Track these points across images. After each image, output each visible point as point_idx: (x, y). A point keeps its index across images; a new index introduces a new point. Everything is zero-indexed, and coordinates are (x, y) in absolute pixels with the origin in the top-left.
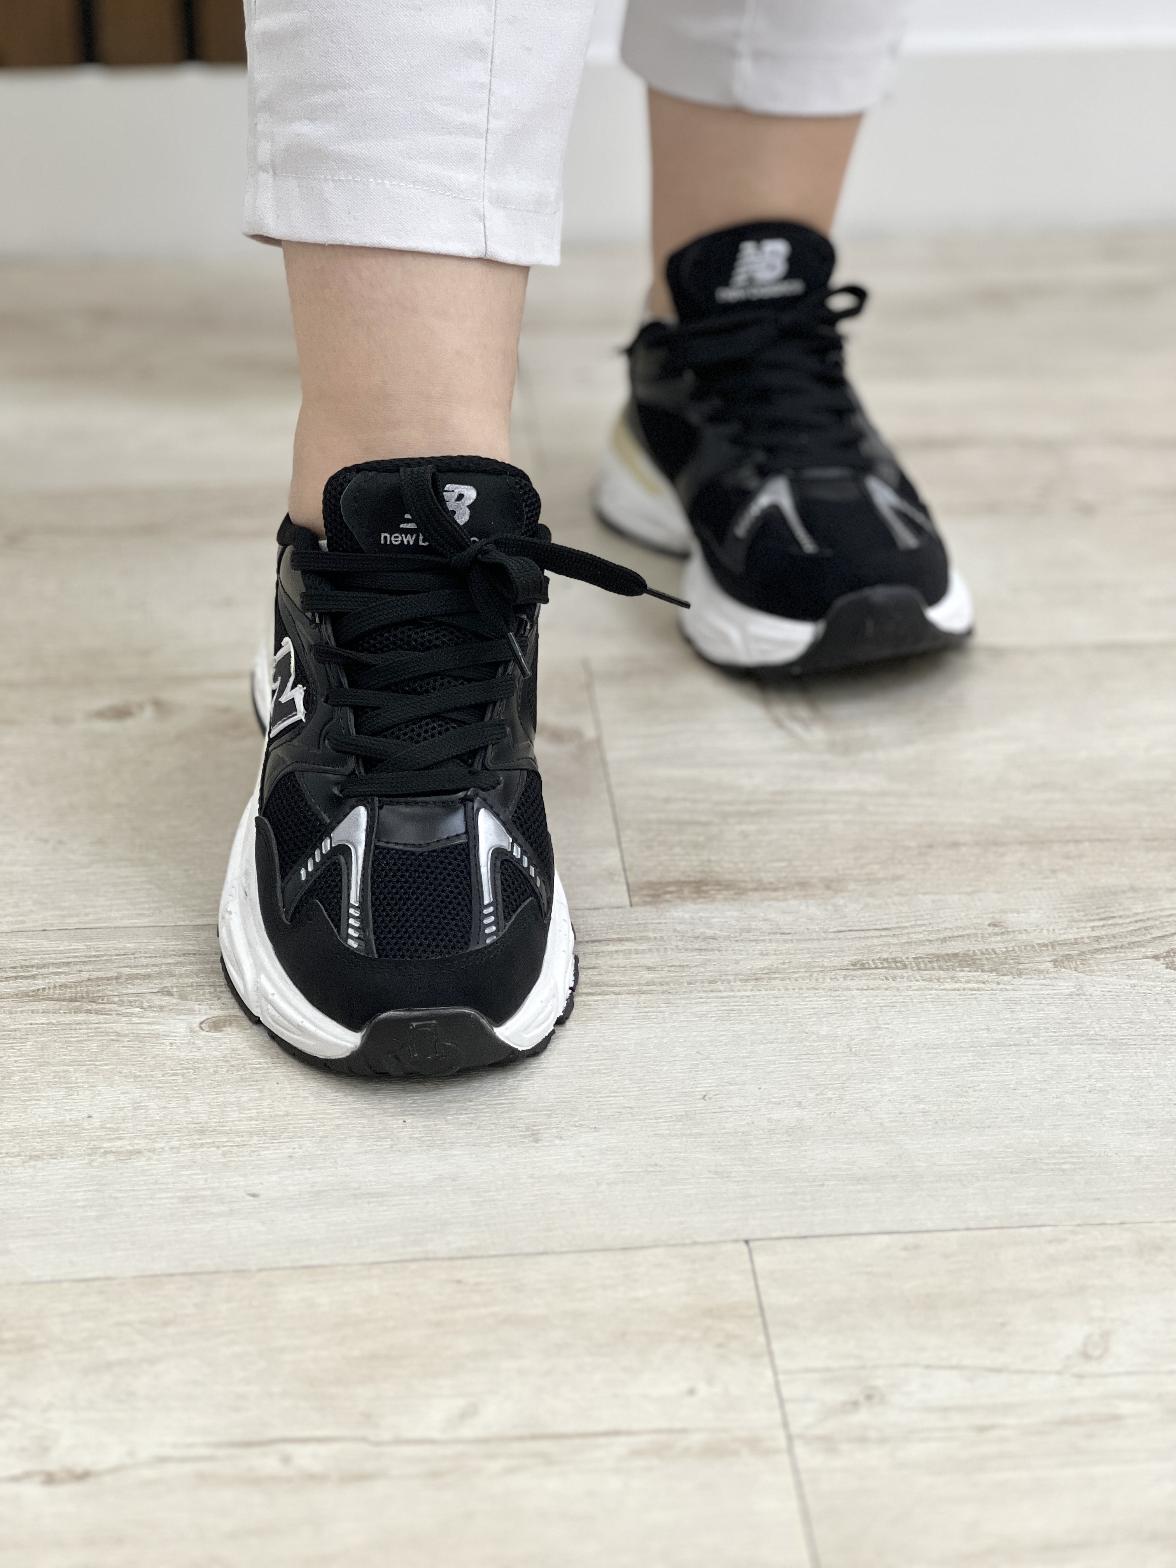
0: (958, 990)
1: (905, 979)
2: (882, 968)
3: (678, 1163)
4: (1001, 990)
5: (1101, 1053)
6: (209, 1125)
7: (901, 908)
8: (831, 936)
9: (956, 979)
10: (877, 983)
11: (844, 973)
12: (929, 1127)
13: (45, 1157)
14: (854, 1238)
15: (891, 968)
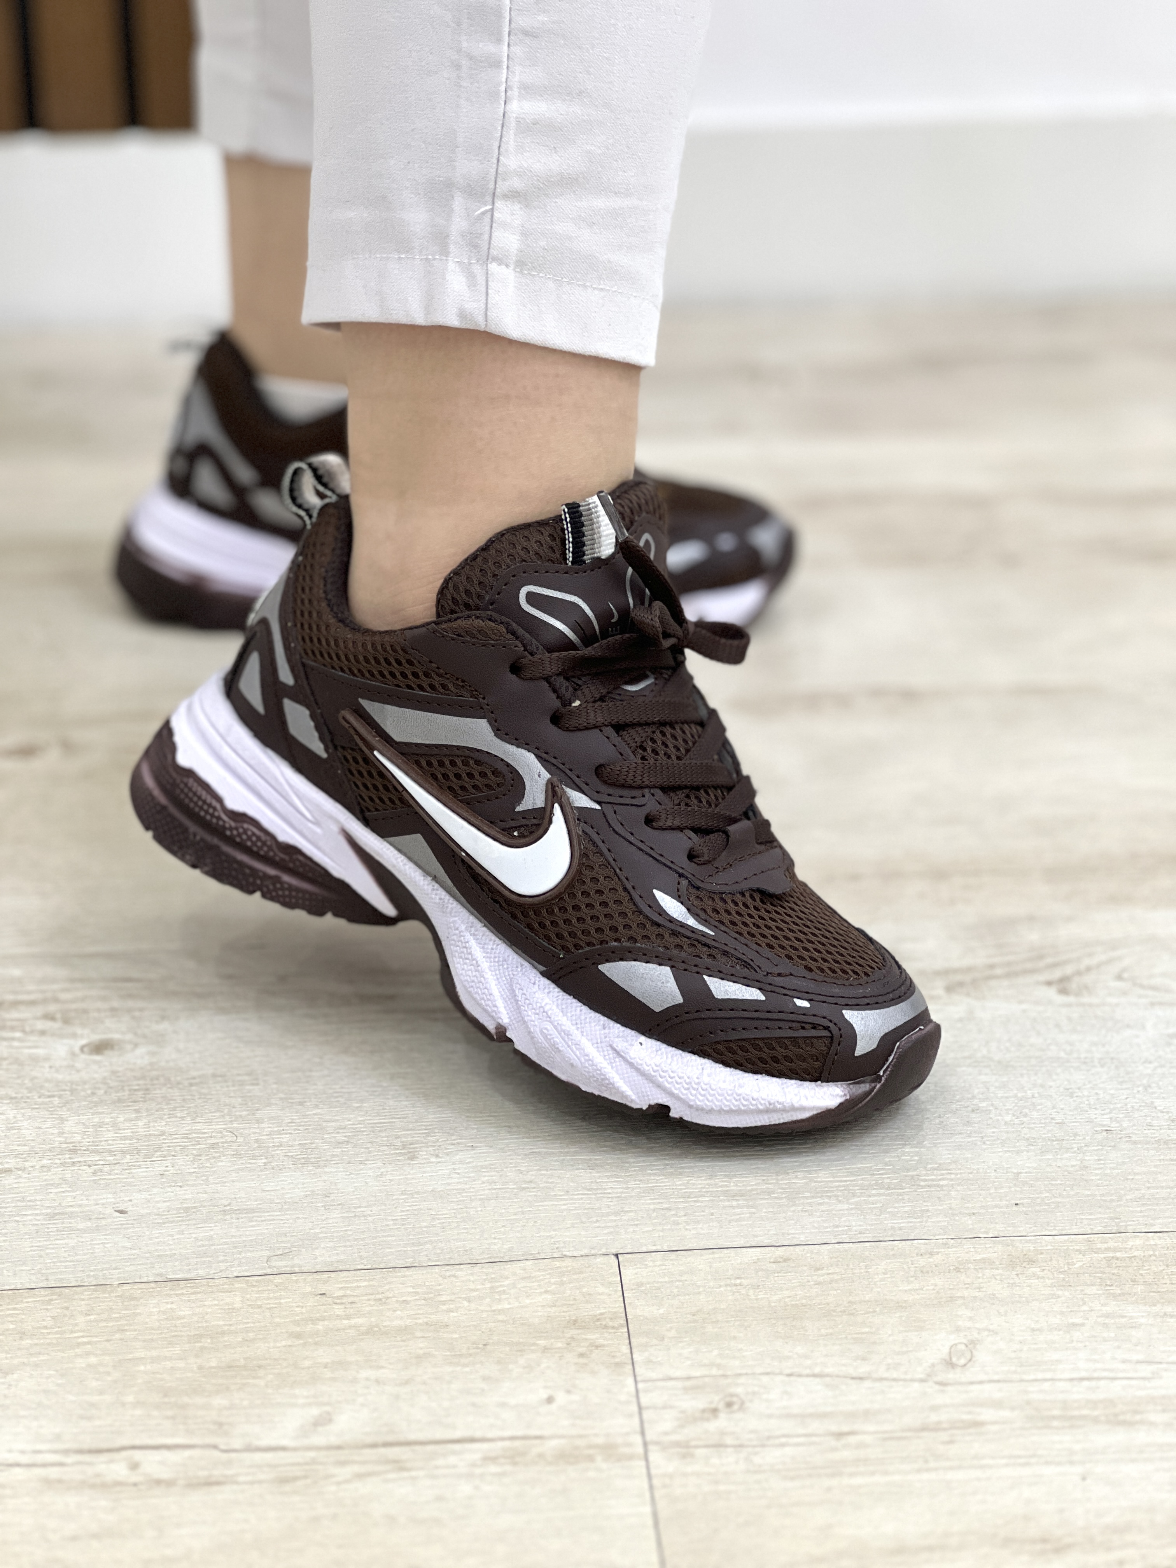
6: (82, 1144)
14: (724, 1252)
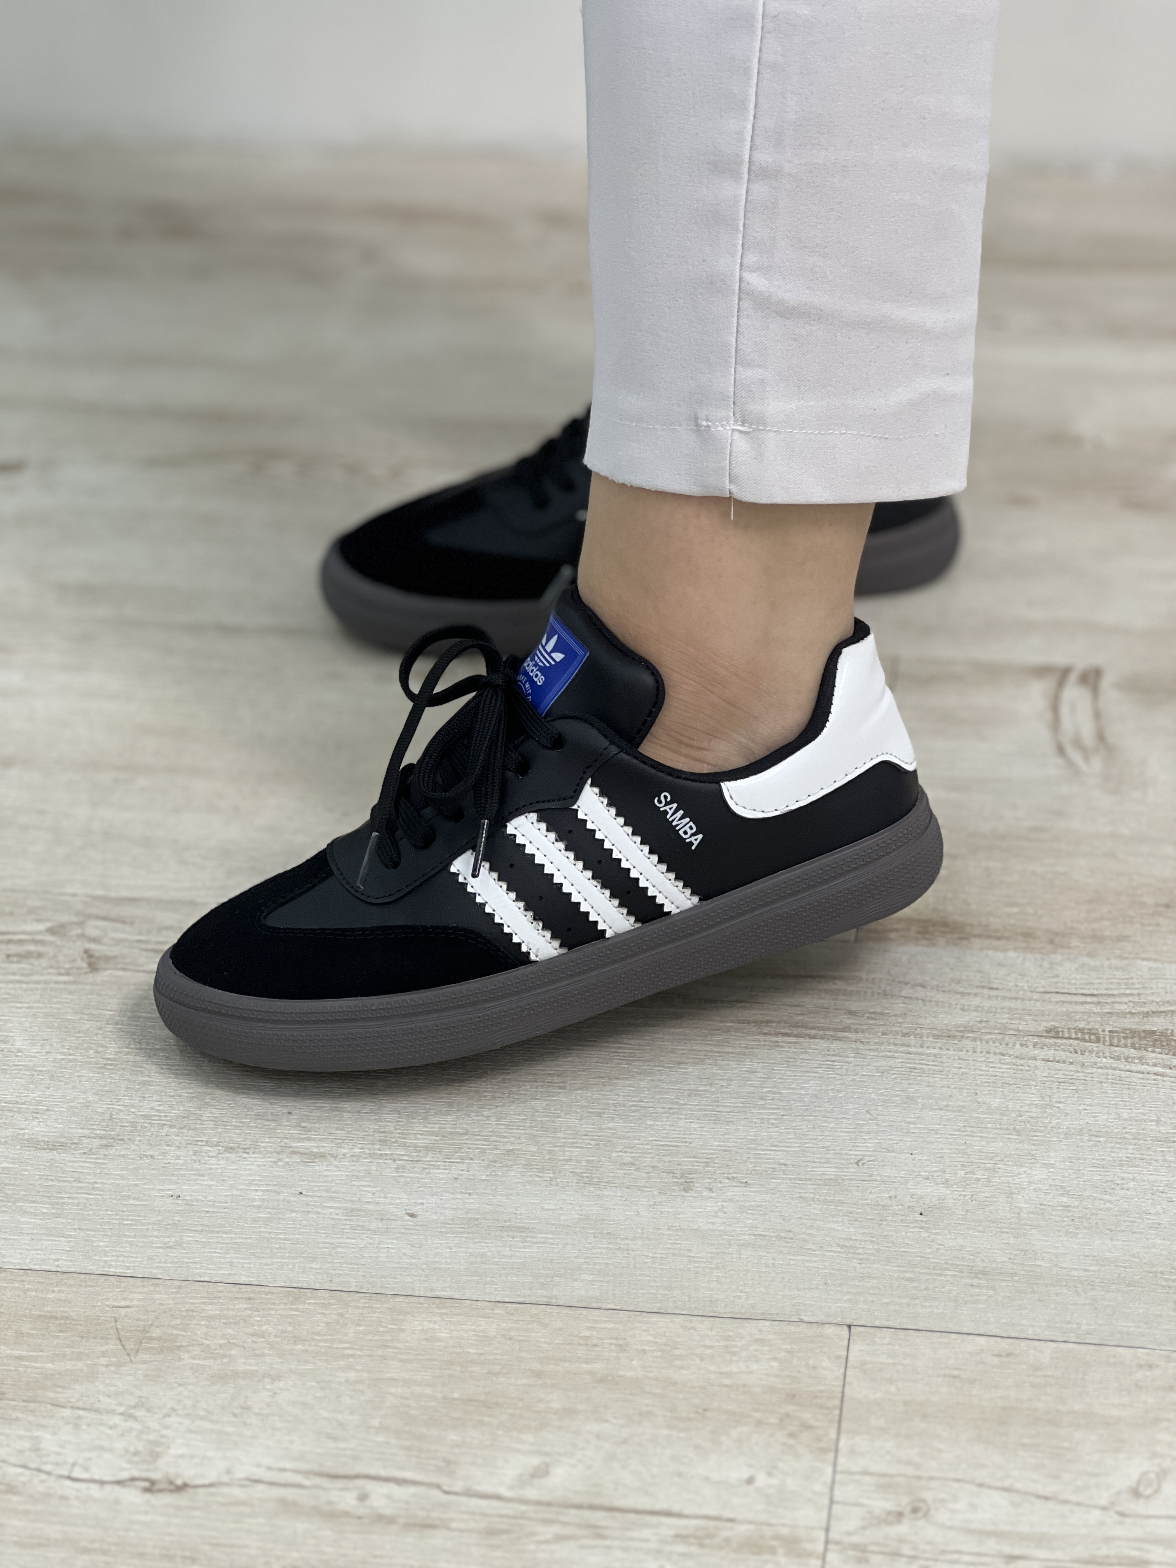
0: (1143, 1073)
1: (1094, 1054)
2: (1076, 1039)
3: (811, 1231)
7: (1115, 973)
8: (1036, 996)
9: (1144, 1061)
10: (1063, 1055)
11: (1036, 1039)
12: (1065, 1224)
13: (238, 1150)
14: (953, 1336)
15: (1083, 1040)
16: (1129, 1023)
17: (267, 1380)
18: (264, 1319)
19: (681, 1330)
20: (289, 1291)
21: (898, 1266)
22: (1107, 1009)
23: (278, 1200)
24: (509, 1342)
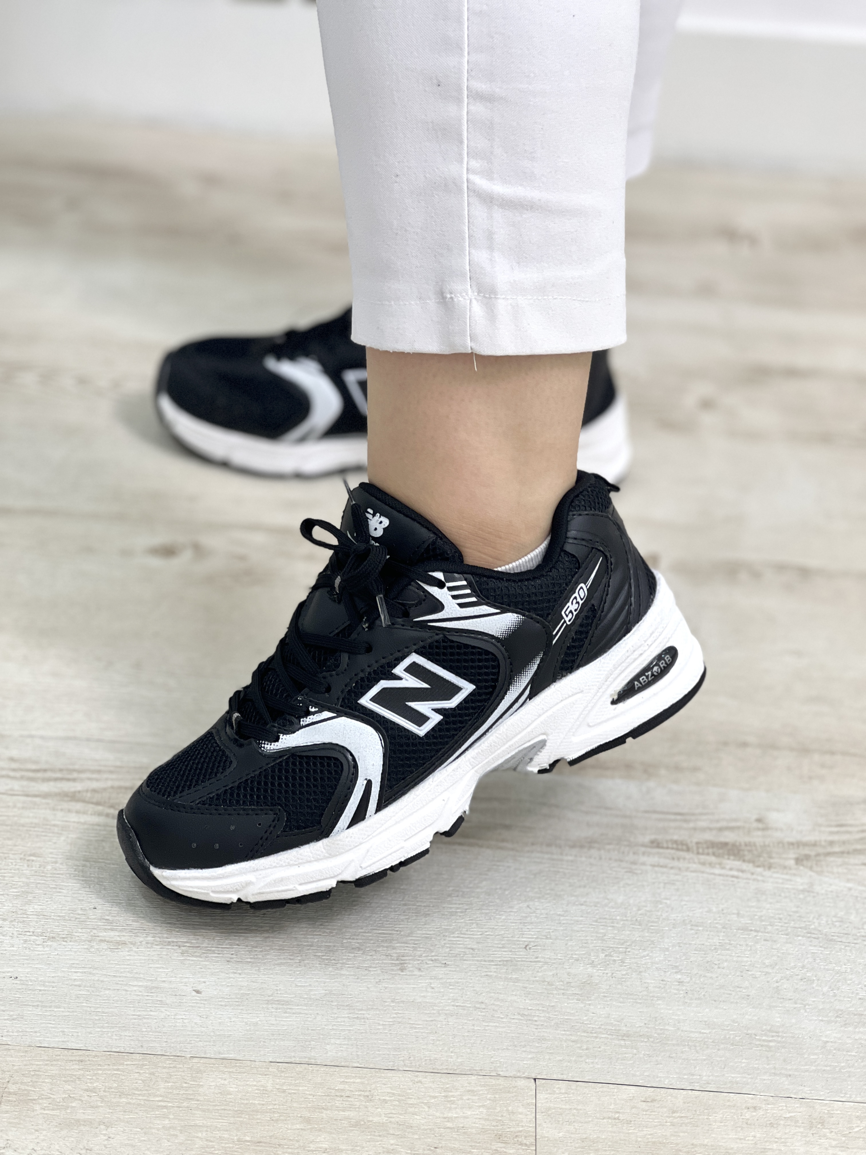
0: (723, 876)
1: (686, 861)
2: (672, 848)
3: (498, 1003)
4: (754, 880)
5: (815, 946)
7: (694, 796)
8: (640, 815)
9: (723, 866)
10: (666, 861)
11: (644, 849)
12: (681, 996)
13: (58, 939)
15: (677, 849)
16: (708, 836)
17: (102, 1127)
18: (94, 1078)
19: (411, 1084)
20: (110, 1054)
21: (565, 1031)
22: (691, 825)
23: (94, 980)
24: (283, 1095)
